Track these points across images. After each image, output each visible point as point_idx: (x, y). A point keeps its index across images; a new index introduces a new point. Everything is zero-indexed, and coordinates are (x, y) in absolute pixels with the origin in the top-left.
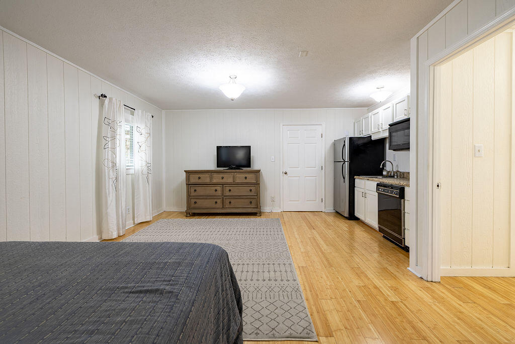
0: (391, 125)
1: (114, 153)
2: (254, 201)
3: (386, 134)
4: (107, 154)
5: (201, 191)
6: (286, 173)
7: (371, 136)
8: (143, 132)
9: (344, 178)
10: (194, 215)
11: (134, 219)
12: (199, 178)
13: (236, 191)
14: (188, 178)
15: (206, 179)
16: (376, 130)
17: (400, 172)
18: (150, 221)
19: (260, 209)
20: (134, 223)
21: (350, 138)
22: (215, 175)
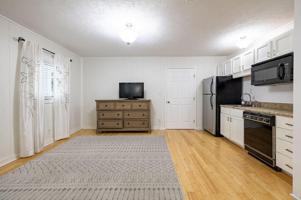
0: (253, 66)
1: (32, 86)
2: (146, 123)
3: (249, 73)
4: (25, 87)
5: (107, 115)
6: (169, 102)
7: (232, 76)
8: (63, 71)
9: (212, 106)
10: (103, 132)
11: (54, 138)
12: (106, 106)
13: (133, 115)
14: (98, 106)
15: (111, 106)
16: (238, 71)
17: (258, 102)
18: (68, 138)
19: (151, 128)
20: (54, 140)
21: (217, 77)
22: (117, 104)
